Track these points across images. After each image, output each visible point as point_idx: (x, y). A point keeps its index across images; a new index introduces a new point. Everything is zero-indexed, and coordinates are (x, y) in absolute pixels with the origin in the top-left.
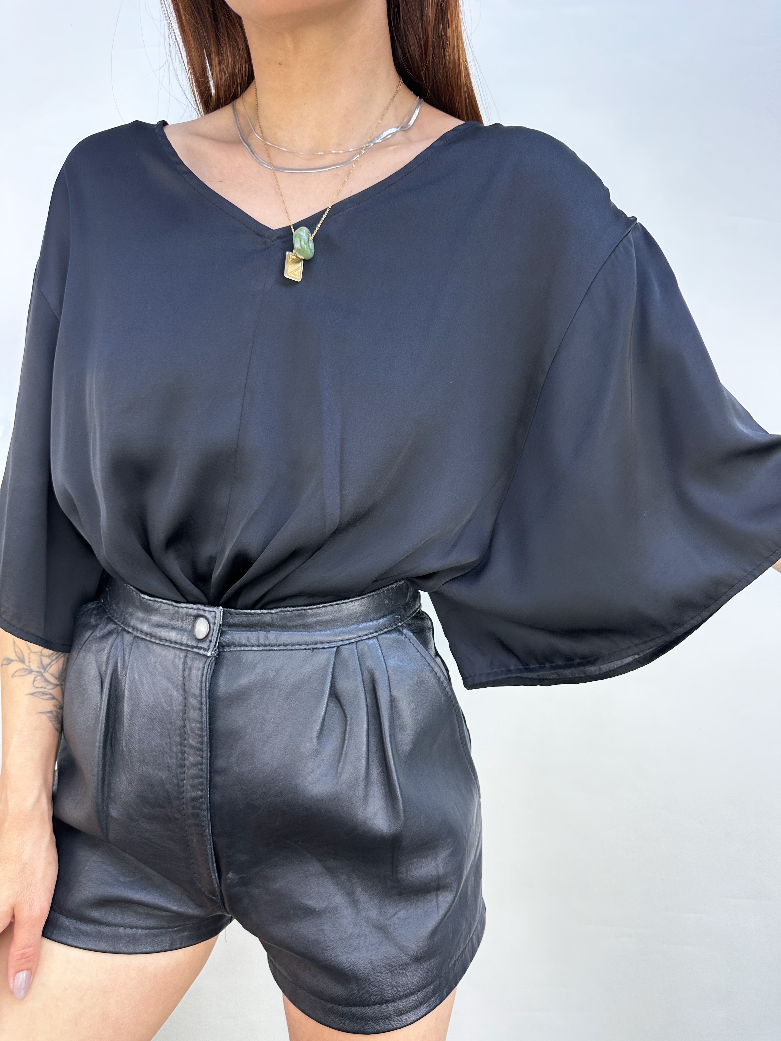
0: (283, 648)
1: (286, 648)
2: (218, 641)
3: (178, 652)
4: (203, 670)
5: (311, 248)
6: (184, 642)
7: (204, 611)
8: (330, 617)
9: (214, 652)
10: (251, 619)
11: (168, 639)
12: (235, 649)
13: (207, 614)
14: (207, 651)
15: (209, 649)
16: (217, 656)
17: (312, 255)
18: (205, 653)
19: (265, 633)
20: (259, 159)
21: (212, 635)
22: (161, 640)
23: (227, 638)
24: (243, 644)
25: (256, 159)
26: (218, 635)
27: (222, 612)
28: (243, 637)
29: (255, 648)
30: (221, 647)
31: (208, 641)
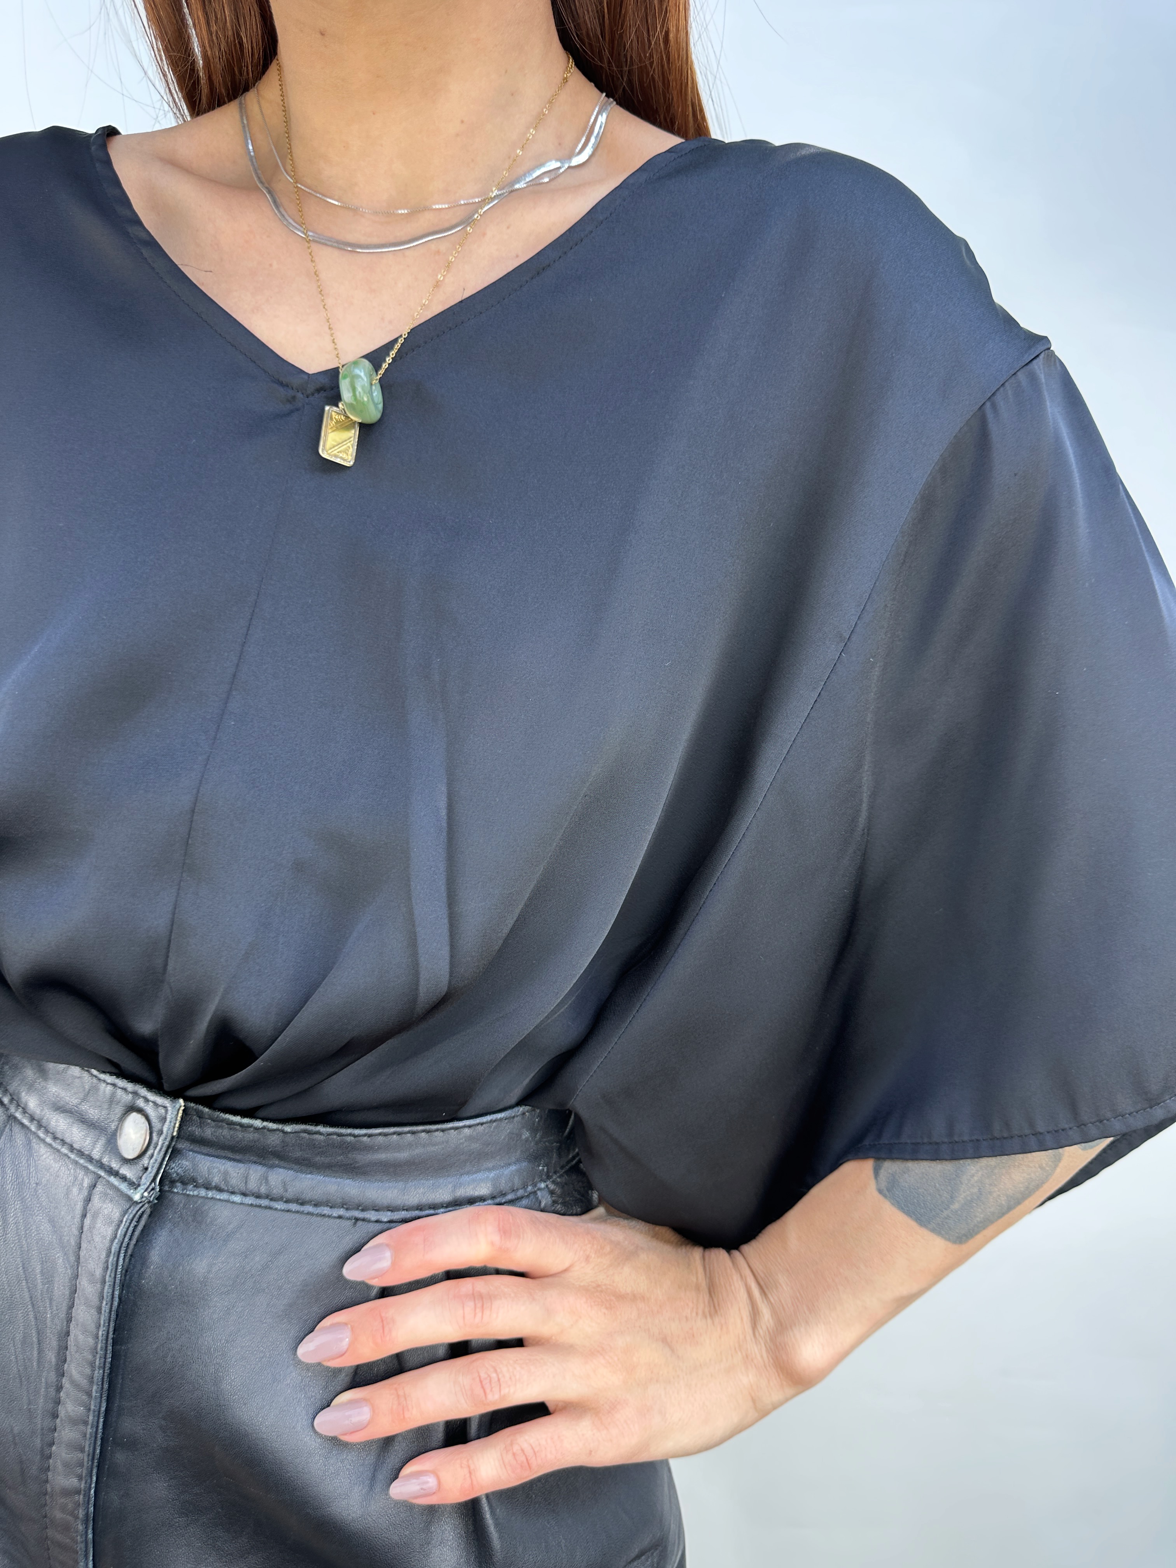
0: (294, 1207)
1: (301, 1208)
2: (162, 1171)
3: (81, 1174)
4: (119, 1226)
5: (376, 401)
6: (96, 1154)
7: (147, 1100)
8: (403, 1155)
9: (149, 1193)
10: (240, 1135)
11: (68, 1140)
12: (196, 1193)
13: (149, 1109)
14: (136, 1189)
15: (139, 1185)
16: (156, 1201)
17: (379, 416)
18: (130, 1192)
19: (264, 1169)
20: (288, 218)
21: (152, 1156)
22: (55, 1138)
23: (182, 1166)
24: (214, 1184)
25: (282, 219)
26: (163, 1159)
27: (181, 1112)
28: (216, 1170)
29: (237, 1199)
30: (166, 1181)
31: (139, 1167)
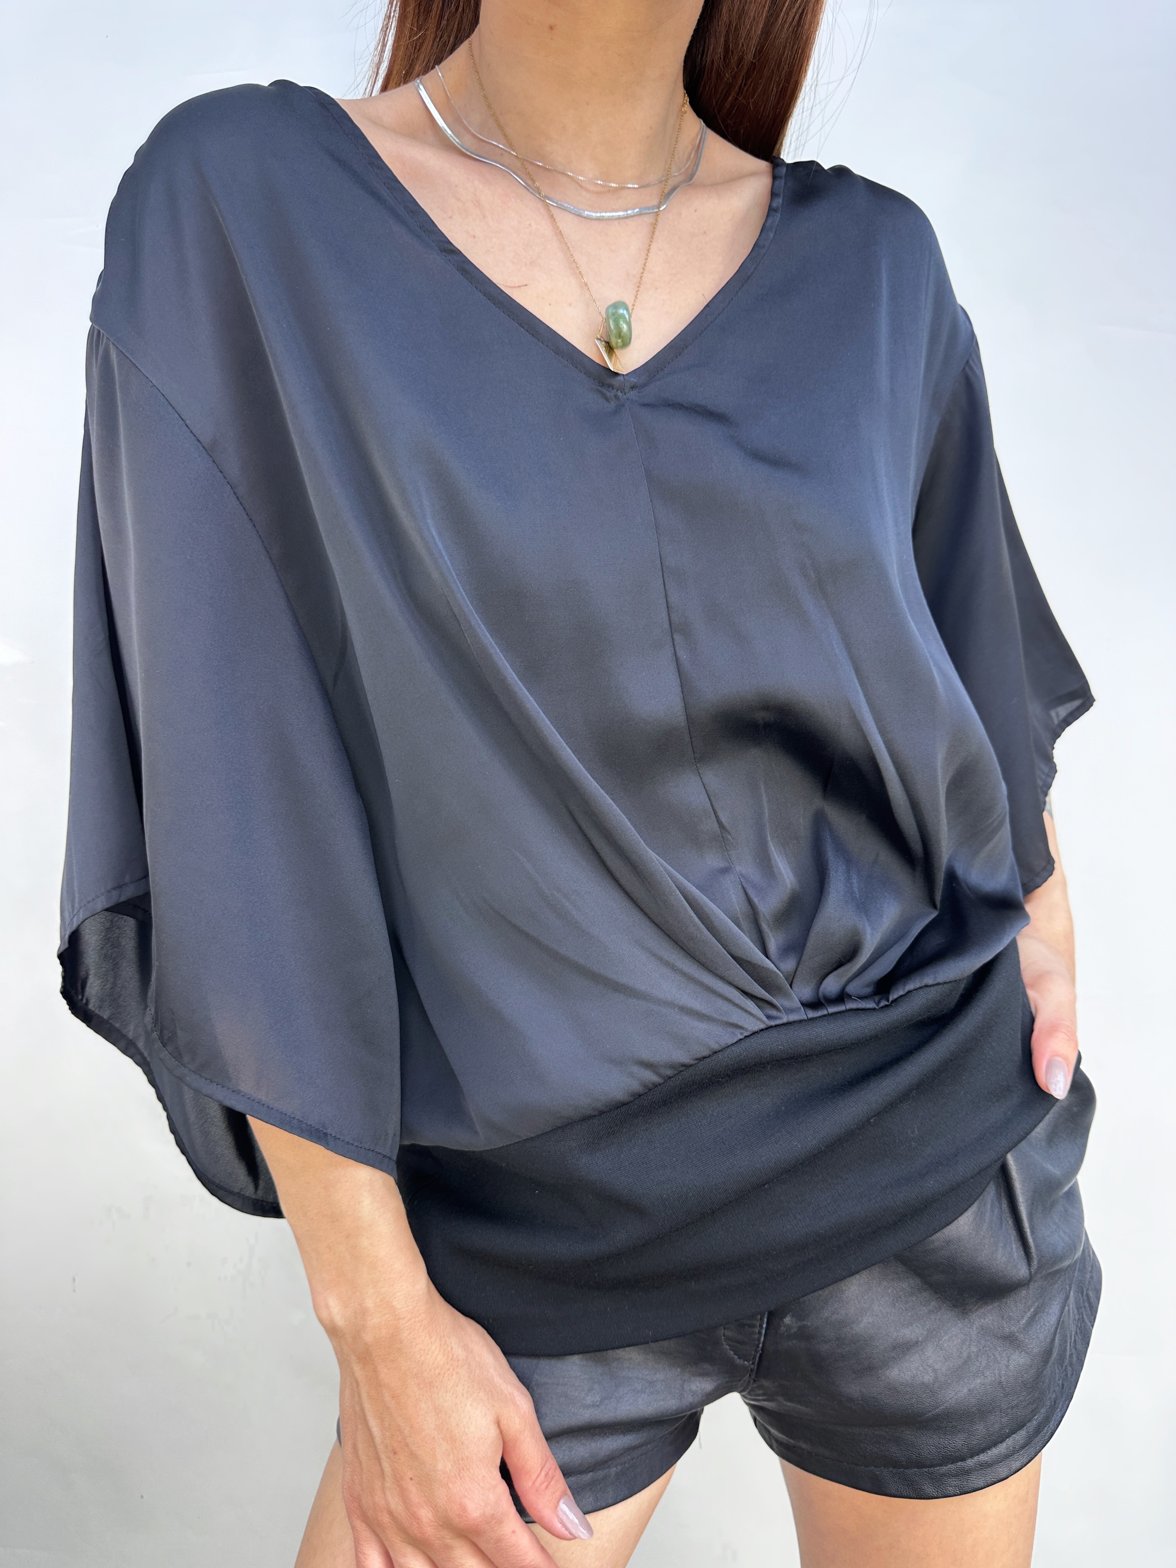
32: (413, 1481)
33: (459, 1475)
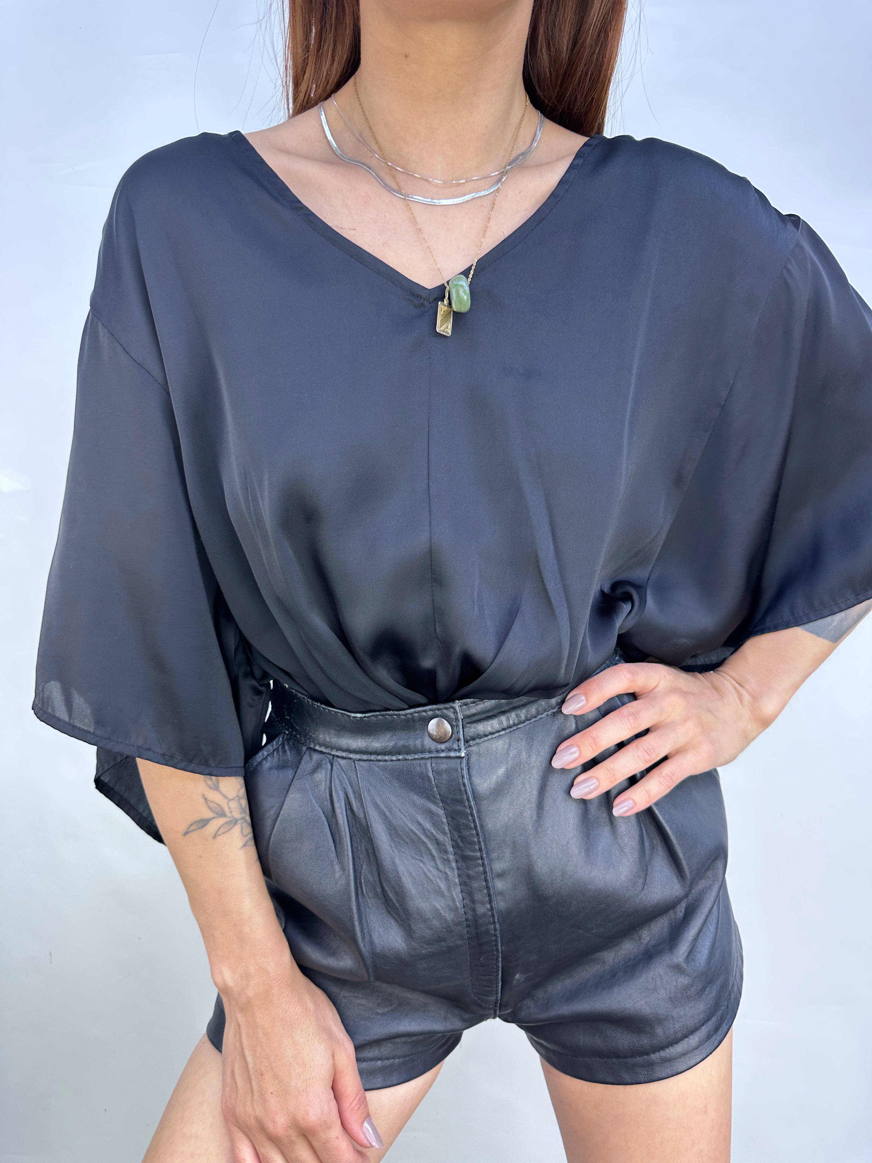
2: (464, 738)
4: (461, 771)
12: (482, 741)
13: (444, 713)
14: (459, 751)
18: (457, 754)
21: (458, 732)
23: (471, 732)
24: (489, 732)
26: (462, 731)
28: (487, 726)
30: (465, 743)
31: (455, 741)
32: (273, 1095)
33: (306, 1090)
